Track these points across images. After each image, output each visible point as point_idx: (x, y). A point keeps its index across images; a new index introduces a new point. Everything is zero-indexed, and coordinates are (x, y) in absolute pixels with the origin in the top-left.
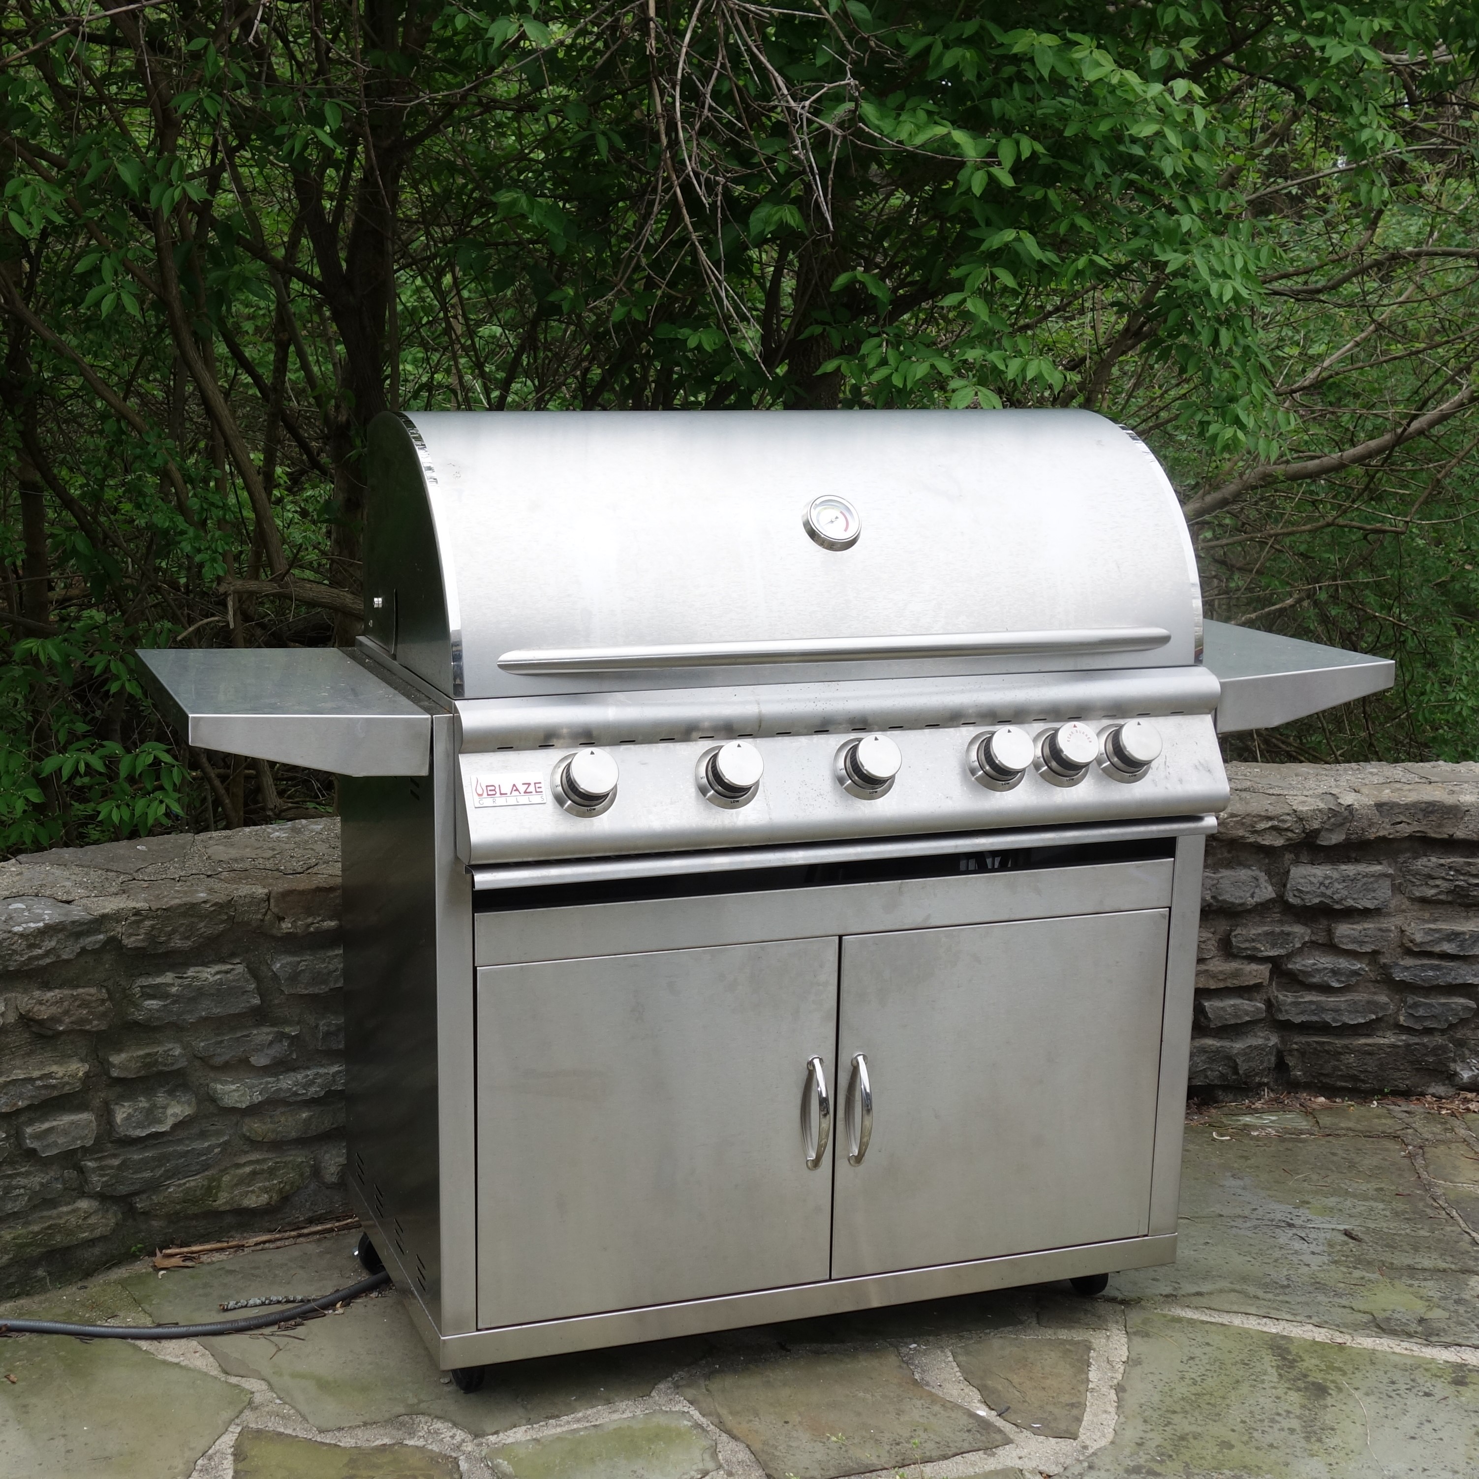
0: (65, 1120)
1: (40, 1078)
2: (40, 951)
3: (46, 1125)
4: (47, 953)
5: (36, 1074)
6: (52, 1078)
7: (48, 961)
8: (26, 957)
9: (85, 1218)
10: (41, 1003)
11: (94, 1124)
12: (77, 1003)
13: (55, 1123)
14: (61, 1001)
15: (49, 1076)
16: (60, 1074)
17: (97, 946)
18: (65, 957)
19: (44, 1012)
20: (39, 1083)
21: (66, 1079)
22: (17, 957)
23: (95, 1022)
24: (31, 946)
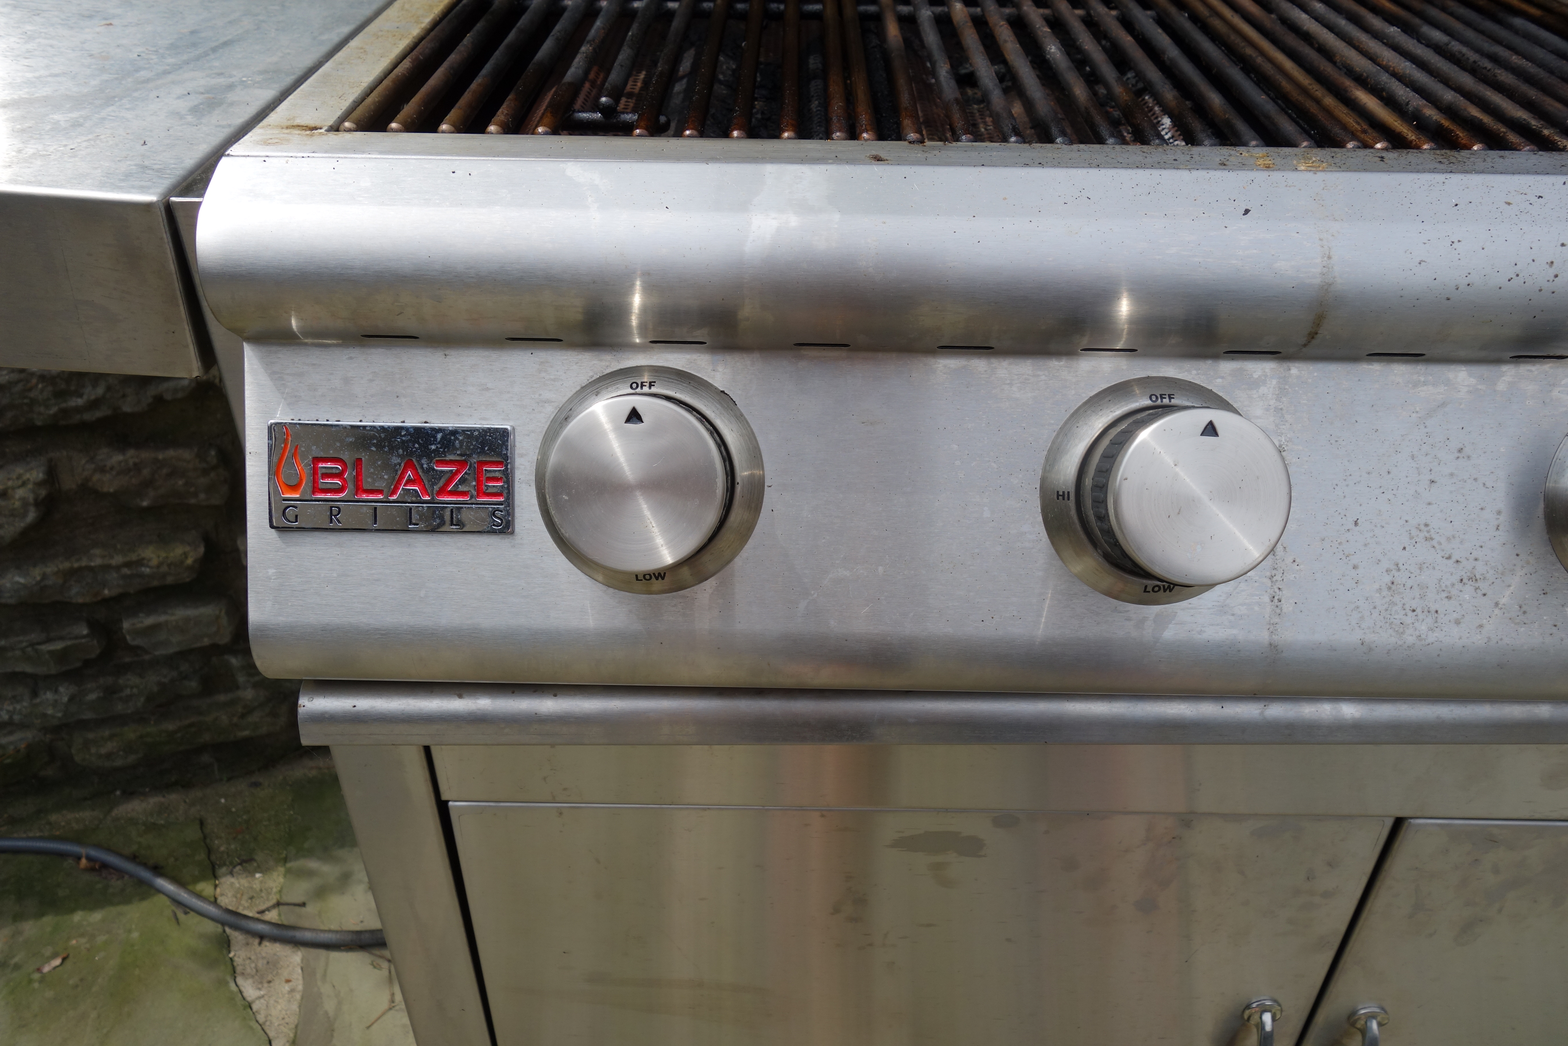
0: (180, 614)
1: (128, 565)
2: (80, 402)
3: (150, 621)
4: (94, 404)
5: (118, 560)
6: (143, 565)
7: (98, 414)
8: (53, 410)
9: (243, 716)
10: (102, 470)
11: (224, 621)
12: (165, 471)
13: (162, 618)
14: (137, 467)
15: (140, 562)
16: (155, 562)
17: (180, 395)
18: (127, 408)
19: (109, 484)
20: (126, 571)
21: (164, 569)
22: (42, 409)
23: (202, 496)
24: (60, 395)
